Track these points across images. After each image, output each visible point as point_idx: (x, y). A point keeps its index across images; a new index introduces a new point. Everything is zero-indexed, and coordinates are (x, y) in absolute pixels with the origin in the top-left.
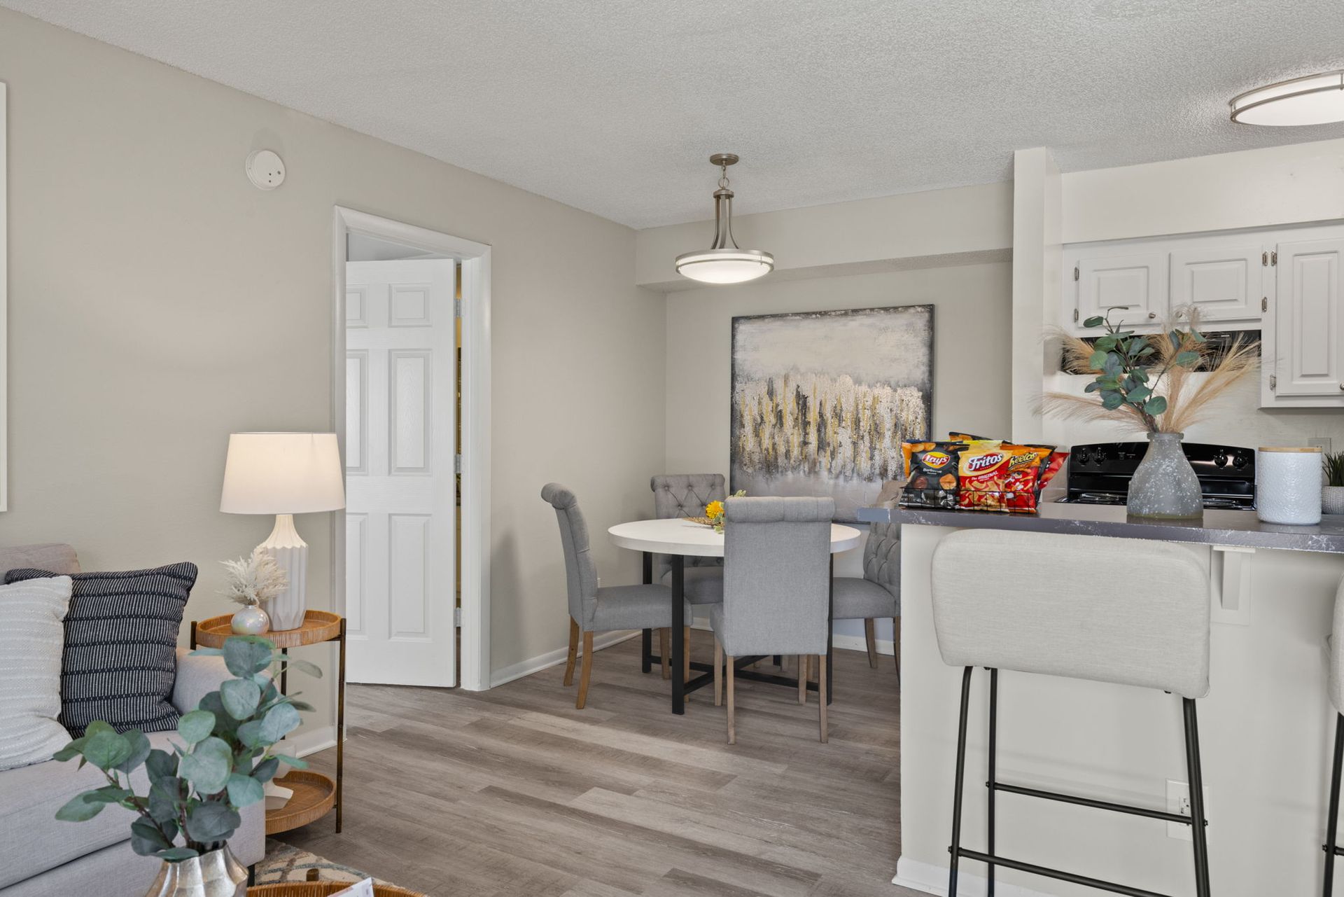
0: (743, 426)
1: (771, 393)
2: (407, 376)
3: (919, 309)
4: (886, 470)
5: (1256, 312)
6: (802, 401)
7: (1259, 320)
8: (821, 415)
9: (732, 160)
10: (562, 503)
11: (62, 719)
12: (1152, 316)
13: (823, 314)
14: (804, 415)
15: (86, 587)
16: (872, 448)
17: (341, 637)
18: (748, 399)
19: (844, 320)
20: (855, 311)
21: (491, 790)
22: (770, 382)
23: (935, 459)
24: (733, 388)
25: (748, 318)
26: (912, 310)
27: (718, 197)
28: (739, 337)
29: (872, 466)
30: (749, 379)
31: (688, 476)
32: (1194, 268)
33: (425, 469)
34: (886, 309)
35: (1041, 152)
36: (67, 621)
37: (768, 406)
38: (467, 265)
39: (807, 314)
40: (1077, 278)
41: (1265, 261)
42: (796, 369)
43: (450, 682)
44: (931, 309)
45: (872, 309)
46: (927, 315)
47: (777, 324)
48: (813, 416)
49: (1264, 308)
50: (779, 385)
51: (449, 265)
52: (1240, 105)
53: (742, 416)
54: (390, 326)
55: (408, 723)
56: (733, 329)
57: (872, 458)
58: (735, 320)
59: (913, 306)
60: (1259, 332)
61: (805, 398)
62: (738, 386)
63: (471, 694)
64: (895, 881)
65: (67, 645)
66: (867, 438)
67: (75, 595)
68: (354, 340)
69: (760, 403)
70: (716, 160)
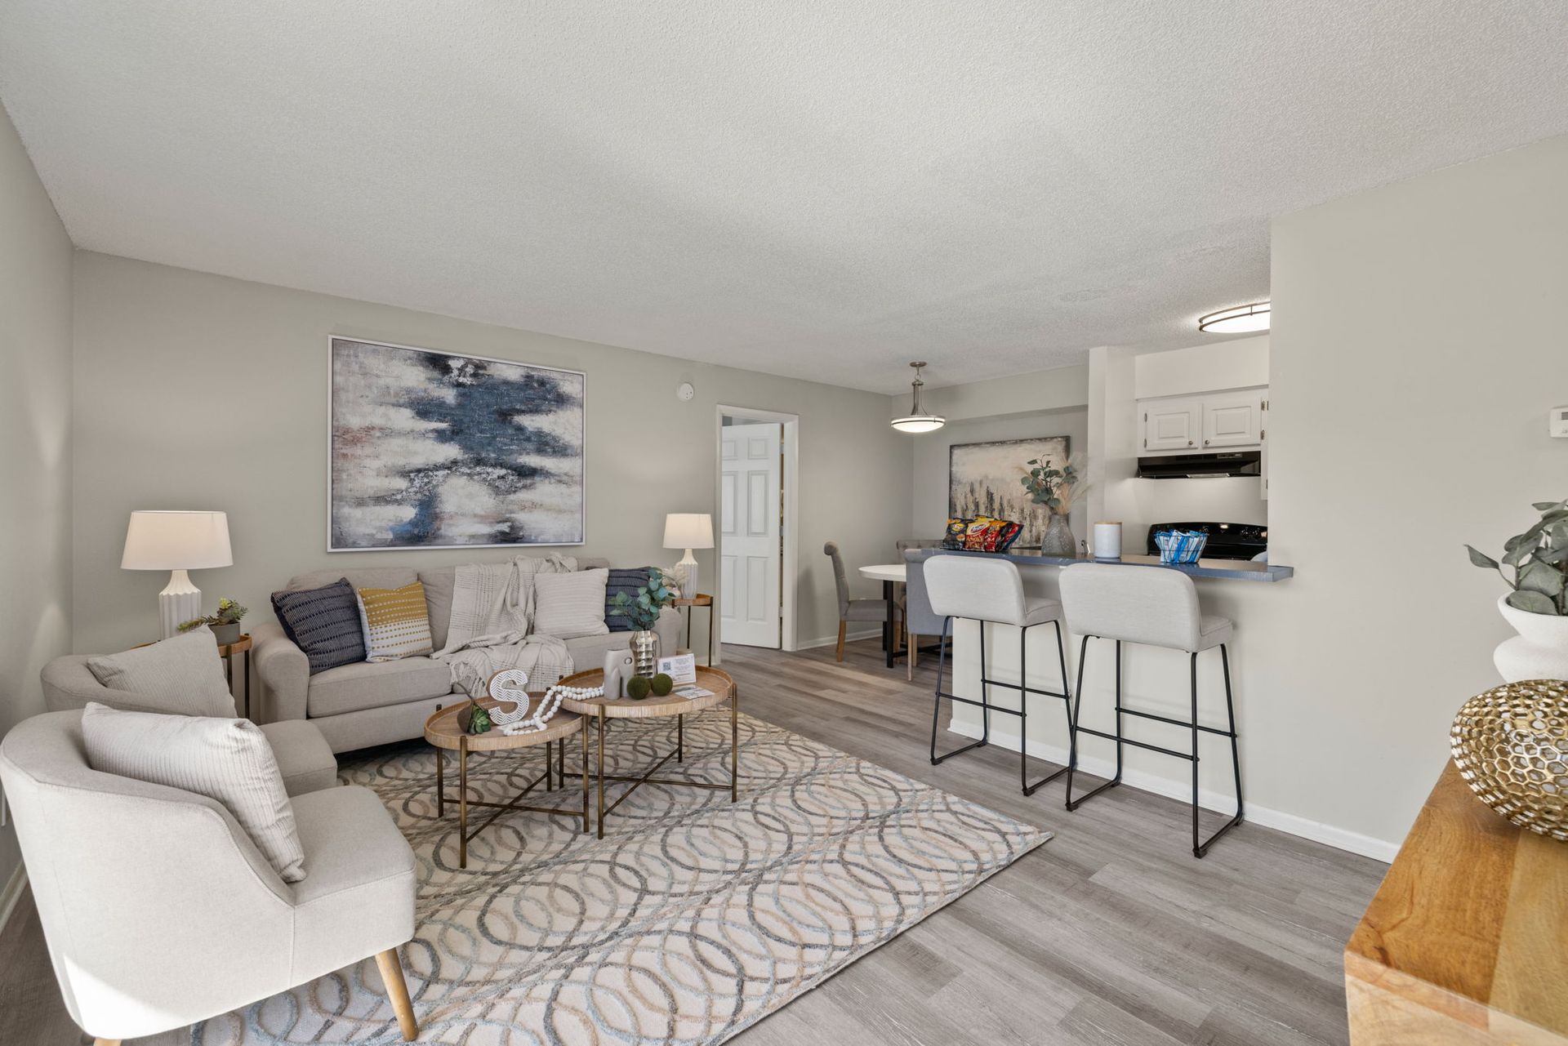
0: (956, 511)
1: (972, 491)
2: (758, 483)
3: (1060, 439)
4: (1039, 539)
5: (1257, 440)
6: (990, 496)
7: (1259, 445)
8: (1001, 505)
9: (922, 365)
10: (830, 550)
11: (605, 621)
12: (1190, 443)
13: (1002, 443)
14: (991, 505)
15: (613, 574)
16: (1031, 525)
17: (711, 605)
18: (959, 495)
19: (1015, 446)
20: (1022, 441)
21: (780, 686)
22: (972, 485)
23: (958, 527)
24: (950, 488)
25: (959, 446)
26: (1055, 440)
27: (914, 385)
28: (954, 457)
29: (1031, 536)
30: (960, 483)
31: (919, 541)
32: (1219, 412)
33: (765, 533)
34: (1040, 439)
35: (1103, 349)
36: (607, 586)
37: (970, 499)
38: (786, 426)
39: (993, 443)
40: (1146, 420)
41: (1263, 407)
42: (986, 477)
43: (776, 646)
44: (1067, 439)
45: (1032, 440)
46: (1064, 443)
47: (976, 450)
48: (996, 506)
49: (1262, 437)
50: (977, 487)
51: (777, 427)
52: (1205, 322)
53: (955, 505)
54: (749, 459)
55: (752, 660)
56: (951, 452)
57: (1031, 531)
58: (952, 447)
59: (1056, 437)
60: (1259, 453)
61: (992, 494)
62: (953, 487)
63: (786, 652)
64: (949, 729)
65: (607, 595)
66: (1028, 519)
67: (609, 577)
68: (726, 467)
69: (966, 497)
70: (913, 365)
